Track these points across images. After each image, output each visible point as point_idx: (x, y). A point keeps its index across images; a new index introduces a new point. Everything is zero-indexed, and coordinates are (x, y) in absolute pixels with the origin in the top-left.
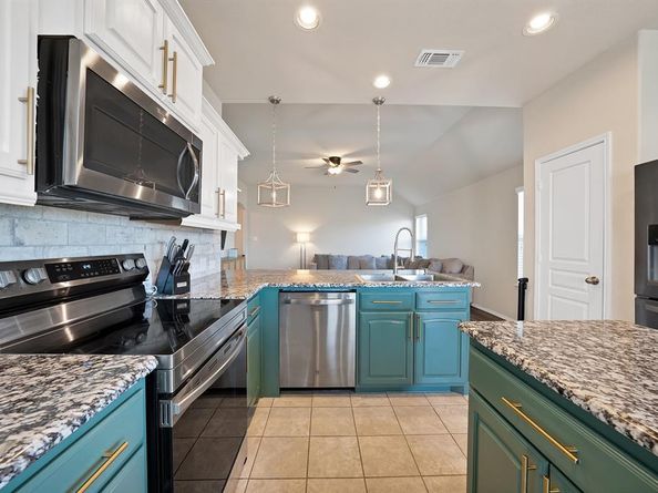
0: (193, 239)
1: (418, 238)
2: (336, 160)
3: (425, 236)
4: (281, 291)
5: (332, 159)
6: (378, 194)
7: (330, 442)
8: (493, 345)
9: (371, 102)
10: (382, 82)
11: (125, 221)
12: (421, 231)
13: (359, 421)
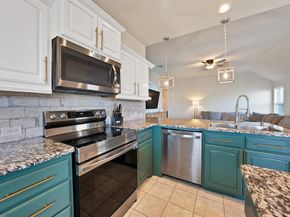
0: (123, 104)
1: (275, 101)
2: (210, 62)
3: (282, 101)
4: (163, 128)
5: (208, 62)
6: (226, 76)
7: (177, 209)
8: (252, 192)
9: (219, 23)
10: (224, 8)
11: (100, 98)
12: (279, 97)
13: (198, 205)
